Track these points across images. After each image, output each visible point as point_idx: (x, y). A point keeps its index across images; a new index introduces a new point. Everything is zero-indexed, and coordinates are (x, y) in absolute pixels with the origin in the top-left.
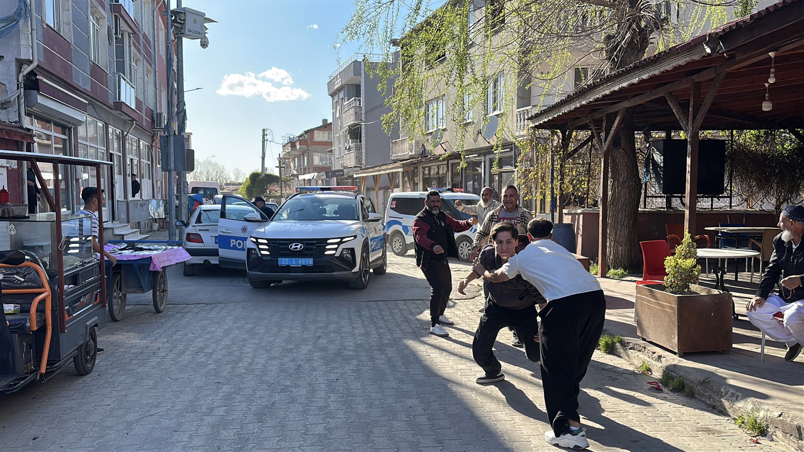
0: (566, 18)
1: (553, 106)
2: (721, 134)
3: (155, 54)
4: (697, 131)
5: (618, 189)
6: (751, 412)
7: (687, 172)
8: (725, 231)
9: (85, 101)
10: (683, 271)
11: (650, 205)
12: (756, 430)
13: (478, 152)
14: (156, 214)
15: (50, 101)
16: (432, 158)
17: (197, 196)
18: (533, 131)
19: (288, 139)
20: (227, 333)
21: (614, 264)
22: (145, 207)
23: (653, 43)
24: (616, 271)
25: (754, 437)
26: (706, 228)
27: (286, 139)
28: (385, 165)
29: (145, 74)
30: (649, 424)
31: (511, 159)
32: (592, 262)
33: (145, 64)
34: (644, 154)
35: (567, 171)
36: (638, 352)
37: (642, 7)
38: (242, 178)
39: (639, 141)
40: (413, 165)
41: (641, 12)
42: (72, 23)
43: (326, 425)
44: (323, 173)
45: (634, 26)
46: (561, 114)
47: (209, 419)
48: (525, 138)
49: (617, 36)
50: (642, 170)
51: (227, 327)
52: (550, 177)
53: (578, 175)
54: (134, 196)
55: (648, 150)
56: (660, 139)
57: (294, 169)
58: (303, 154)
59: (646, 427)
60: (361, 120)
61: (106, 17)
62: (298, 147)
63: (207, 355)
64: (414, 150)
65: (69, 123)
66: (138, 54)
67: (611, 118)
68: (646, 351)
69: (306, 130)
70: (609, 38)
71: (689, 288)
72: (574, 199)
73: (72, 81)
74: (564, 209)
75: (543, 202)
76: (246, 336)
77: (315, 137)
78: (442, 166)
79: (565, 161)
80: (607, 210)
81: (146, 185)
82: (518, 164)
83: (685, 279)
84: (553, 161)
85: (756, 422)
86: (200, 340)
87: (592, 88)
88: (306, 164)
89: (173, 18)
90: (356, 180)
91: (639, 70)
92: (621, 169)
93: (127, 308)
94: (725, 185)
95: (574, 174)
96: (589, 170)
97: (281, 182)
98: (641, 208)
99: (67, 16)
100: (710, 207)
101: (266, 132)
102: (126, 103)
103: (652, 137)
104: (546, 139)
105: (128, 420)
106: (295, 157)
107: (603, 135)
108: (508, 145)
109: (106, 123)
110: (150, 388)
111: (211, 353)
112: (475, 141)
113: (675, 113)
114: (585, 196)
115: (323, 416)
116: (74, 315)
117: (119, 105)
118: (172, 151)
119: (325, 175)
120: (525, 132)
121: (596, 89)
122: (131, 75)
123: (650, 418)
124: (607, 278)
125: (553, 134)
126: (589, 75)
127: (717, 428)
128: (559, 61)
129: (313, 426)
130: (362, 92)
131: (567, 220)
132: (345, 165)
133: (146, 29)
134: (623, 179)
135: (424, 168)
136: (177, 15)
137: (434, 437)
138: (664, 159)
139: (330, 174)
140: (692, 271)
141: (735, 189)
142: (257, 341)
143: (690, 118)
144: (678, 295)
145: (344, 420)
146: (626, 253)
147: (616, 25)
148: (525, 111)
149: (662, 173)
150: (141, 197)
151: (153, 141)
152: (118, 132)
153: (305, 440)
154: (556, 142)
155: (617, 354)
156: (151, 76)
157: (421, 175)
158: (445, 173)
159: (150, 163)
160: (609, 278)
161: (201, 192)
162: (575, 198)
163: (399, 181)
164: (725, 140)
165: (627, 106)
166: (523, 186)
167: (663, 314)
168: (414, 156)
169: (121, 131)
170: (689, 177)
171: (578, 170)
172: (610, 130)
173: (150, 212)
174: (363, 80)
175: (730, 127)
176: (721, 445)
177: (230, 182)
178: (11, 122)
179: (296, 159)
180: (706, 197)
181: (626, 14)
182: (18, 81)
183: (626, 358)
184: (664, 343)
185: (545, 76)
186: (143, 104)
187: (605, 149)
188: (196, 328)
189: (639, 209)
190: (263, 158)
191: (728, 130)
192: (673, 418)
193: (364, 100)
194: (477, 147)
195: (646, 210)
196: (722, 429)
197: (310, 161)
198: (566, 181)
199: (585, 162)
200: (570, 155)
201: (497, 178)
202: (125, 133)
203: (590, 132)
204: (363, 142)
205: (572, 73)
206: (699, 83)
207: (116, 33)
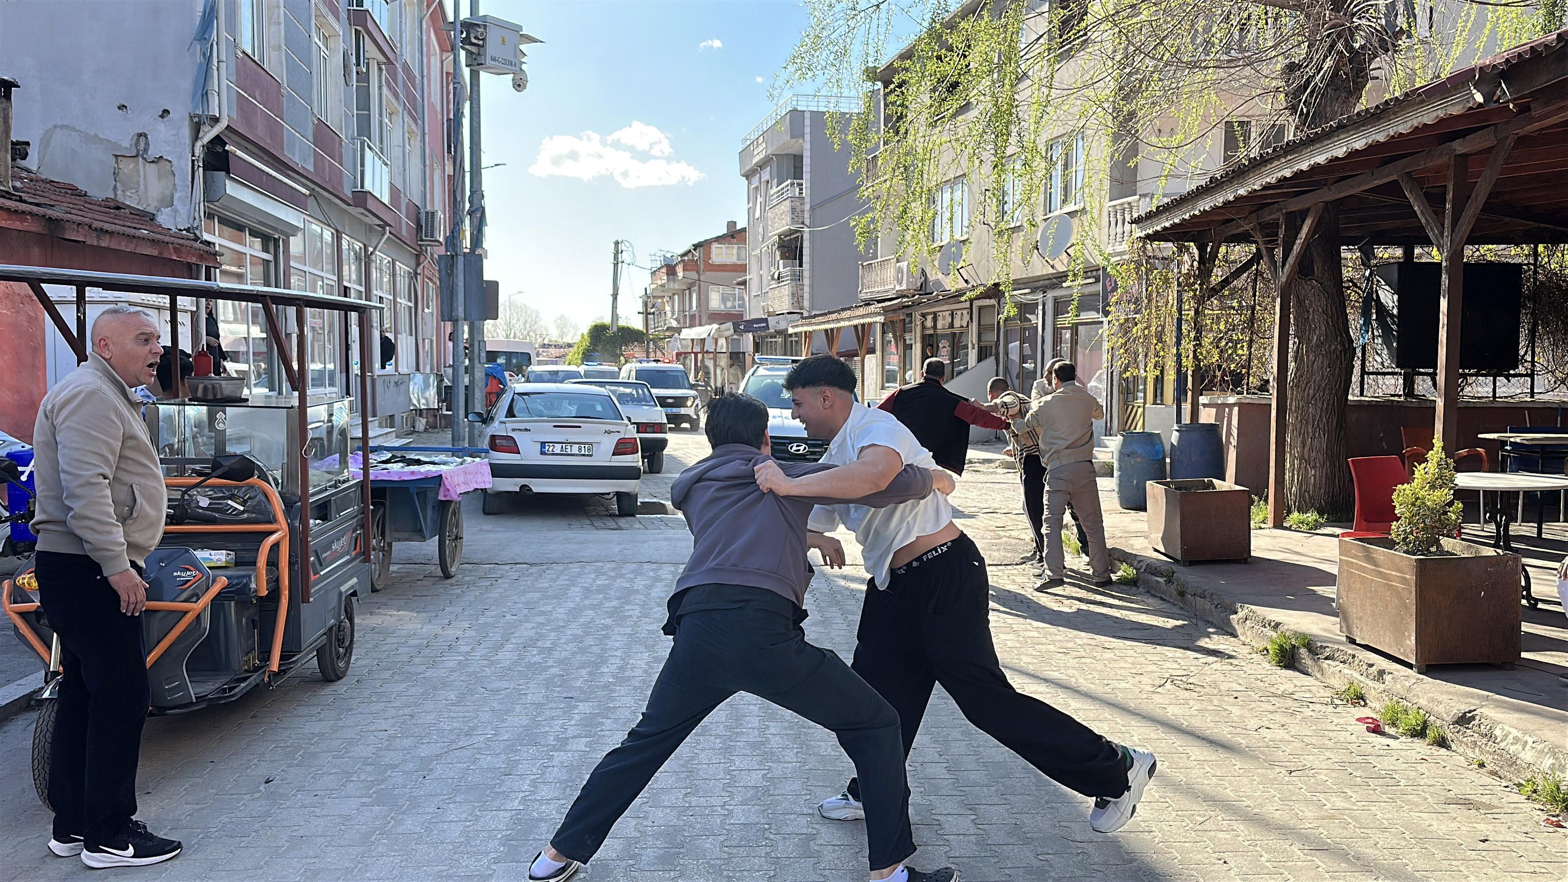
0: (1207, 29)
1: (1181, 198)
2: (1513, 253)
3: (423, 101)
4: (1459, 248)
5: (1308, 357)
6: (1549, 772)
7: (1441, 325)
8: (1518, 440)
9: (304, 191)
10: (1428, 512)
11: (1372, 390)
12: (1558, 805)
13: (1031, 285)
14: (423, 401)
15: (246, 190)
16: (941, 297)
17: (495, 368)
18: (1141, 244)
19: (662, 258)
20: (574, 614)
21: (1299, 502)
22: (402, 387)
23: (1377, 78)
24: (1303, 517)
25: (1554, 816)
26: (1480, 436)
27: (658, 259)
28: (849, 309)
29: (407, 139)
30: (1357, 789)
31: (1096, 297)
32: (1256, 498)
33: (406, 120)
34: (1361, 289)
35: (1208, 322)
36: (1341, 665)
37: (1355, 10)
38: (571, 334)
39: (1350, 264)
40: (903, 311)
41: (1354, 20)
42: (284, 47)
43: (766, 772)
44: (729, 325)
45: (1340, 46)
46: (1197, 213)
47: (560, 757)
48: (1126, 257)
49: (1307, 66)
50: (1355, 321)
51: (572, 605)
52: (1174, 334)
53: (1229, 330)
54: (383, 367)
55: (1367, 284)
56: (1392, 261)
57: (671, 318)
58: (689, 289)
59: (1350, 793)
60: (803, 223)
61: (341, 34)
62: (680, 274)
63: (542, 651)
64: (904, 281)
65: (275, 229)
66: (394, 101)
67: (1294, 222)
68: (1356, 662)
69: (696, 242)
70: (1291, 68)
71: (1439, 546)
72: (1222, 377)
73: (283, 153)
74: (1202, 395)
75: (1159, 381)
76: (608, 621)
77: (713, 255)
78: (959, 313)
79: (1204, 302)
80: (1286, 399)
81: (405, 346)
82: (1112, 309)
83: (1433, 528)
84: (1180, 301)
85: (1558, 789)
86: (530, 625)
87: (1257, 164)
88: (694, 308)
89: (464, 35)
90: (790, 339)
91: (1348, 132)
92: (1313, 319)
93: (393, 568)
94: (1522, 352)
95: (1222, 327)
96: (1252, 320)
97: (648, 343)
98: (1353, 395)
99: (276, 35)
100: (1491, 395)
101: (622, 247)
102: (374, 194)
103: (1376, 258)
104: (1166, 259)
105: (422, 755)
106: (674, 294)
107: (1279, 253)
108: (1092, 271)
109: (337, 231)
110: (452, 705)
111: (550, 649)
112: (1027, 263)
113: (1418, 213)
114: (1244, 371)
115: (759, 758)
116: (322, 573)
117: (362, 198)
118: (461, 284)
119: (732, 327)
120: (1125, 247)
121: (1266, 166)
122: (381, 142)
123: (1358, 779)
124: (1286, 528)
125: (1181, 251)
126: (1252, 138)
127: (1484, 799)
128: (1194, 110)
129: (743, 772)
130: (806, 168)
131: (1207, 416)
132: (771, 310)
133: (408, 54)
134: (1318, 339)
135: (924, 315)
136: (471, 30)
137: (959, 798)
138: (1398, 301)
139: (742, 327)
140: (1445, 513)
141: (1540, 360)
142: (628, 630)
143: (1447, 222)
144: (1416, 557)
145: (798, 765)
146: (1324, 482)
147: (1306, 44)
148: (1126, 206)
149: (1394, 327)
150: (396, 370)
151: (418, 264)
152: (357, 248)
153: (731, 795)
154: (1187, 267)
155: (1301, 668)
156: (417, 143)
157: (919, 329)
158: (965, 325)
159: (412, 305)
160: (1289, 529)
161: (501, 360)
162: (1224, 374)
163: (874, 340)
164: (1521, 265)
165: (1327, 199)
166: (1122, 351)
167: (1388, 594)
168: (905, 293)
169: (362, 246)
170: (1445, 335)
171: (1230, 320)
172: (1294, 243)
173: (412, 396)
174: (807, 146)
175: (1533, 239)
176: (1490, 827)
177: (550, 341)
178: (180, 230)
179: (676, 297)
180: (1483, 375)
181: (1324, 24)
182: (193, 156)
183: (1319, 676)
184: (1390, 646)
185: (1168, 141)
186: (402, 195)
187: (1284, 280)
188: (517, 605)
189: (1350, 397)
190: (615, 296)
191: (1527, 243)
192: (1403, 781)
193: (809, 185)
194: (1030, 275)
195: (1363, 399)
196: (1495, 802)
197: (703, 301)
198: (1206, 342)
199: (1244, 304)
200: (1214, 291)
201: (1068, 335)
202: (371, 249)
203: (1253, 248)
204: (806, 266)
205: (1219, 134)
206: (1465, 156)
207: (358, 64)
